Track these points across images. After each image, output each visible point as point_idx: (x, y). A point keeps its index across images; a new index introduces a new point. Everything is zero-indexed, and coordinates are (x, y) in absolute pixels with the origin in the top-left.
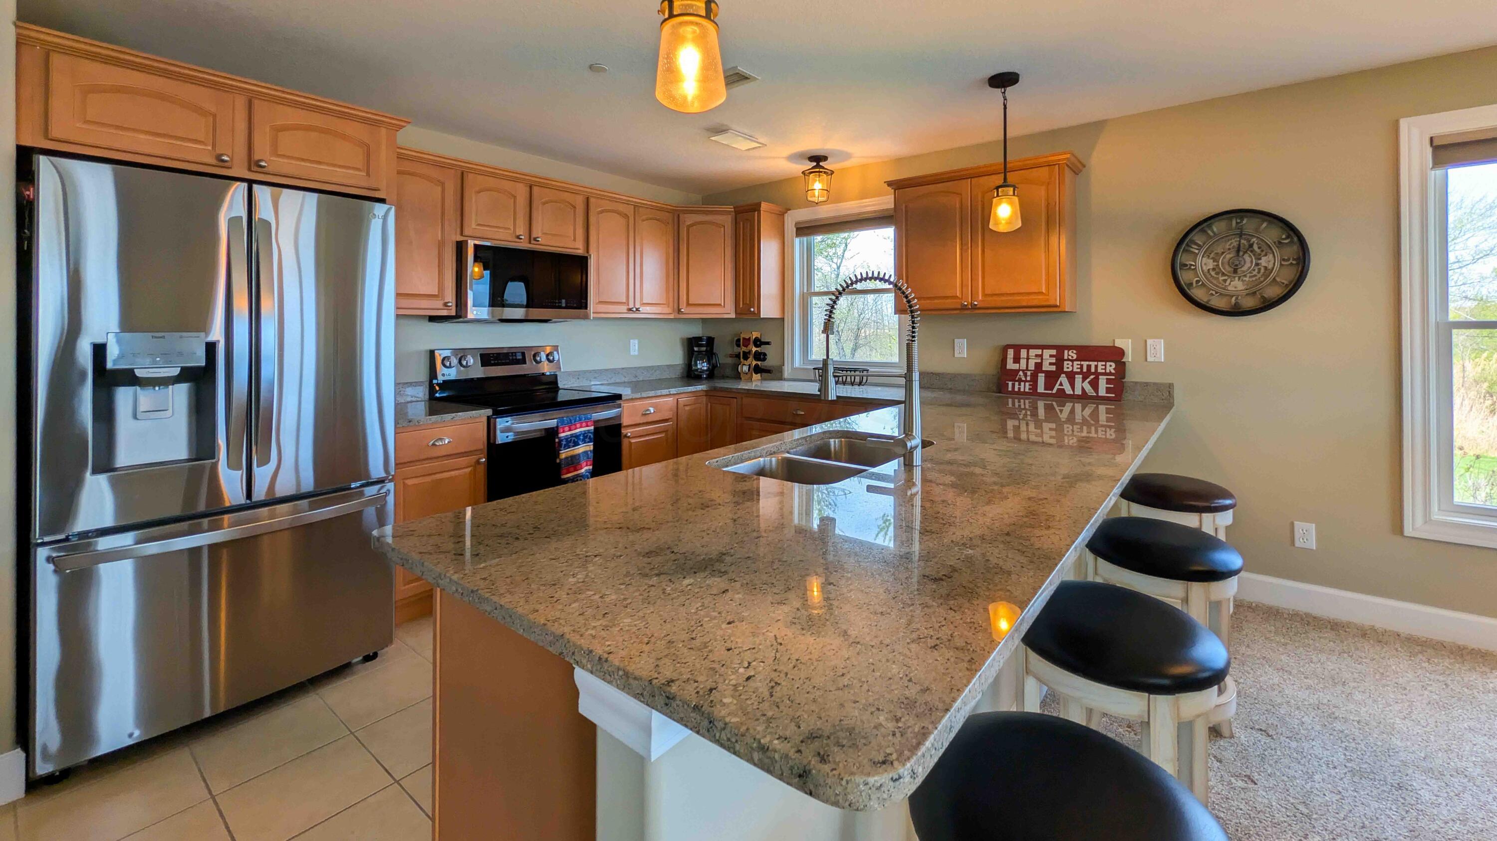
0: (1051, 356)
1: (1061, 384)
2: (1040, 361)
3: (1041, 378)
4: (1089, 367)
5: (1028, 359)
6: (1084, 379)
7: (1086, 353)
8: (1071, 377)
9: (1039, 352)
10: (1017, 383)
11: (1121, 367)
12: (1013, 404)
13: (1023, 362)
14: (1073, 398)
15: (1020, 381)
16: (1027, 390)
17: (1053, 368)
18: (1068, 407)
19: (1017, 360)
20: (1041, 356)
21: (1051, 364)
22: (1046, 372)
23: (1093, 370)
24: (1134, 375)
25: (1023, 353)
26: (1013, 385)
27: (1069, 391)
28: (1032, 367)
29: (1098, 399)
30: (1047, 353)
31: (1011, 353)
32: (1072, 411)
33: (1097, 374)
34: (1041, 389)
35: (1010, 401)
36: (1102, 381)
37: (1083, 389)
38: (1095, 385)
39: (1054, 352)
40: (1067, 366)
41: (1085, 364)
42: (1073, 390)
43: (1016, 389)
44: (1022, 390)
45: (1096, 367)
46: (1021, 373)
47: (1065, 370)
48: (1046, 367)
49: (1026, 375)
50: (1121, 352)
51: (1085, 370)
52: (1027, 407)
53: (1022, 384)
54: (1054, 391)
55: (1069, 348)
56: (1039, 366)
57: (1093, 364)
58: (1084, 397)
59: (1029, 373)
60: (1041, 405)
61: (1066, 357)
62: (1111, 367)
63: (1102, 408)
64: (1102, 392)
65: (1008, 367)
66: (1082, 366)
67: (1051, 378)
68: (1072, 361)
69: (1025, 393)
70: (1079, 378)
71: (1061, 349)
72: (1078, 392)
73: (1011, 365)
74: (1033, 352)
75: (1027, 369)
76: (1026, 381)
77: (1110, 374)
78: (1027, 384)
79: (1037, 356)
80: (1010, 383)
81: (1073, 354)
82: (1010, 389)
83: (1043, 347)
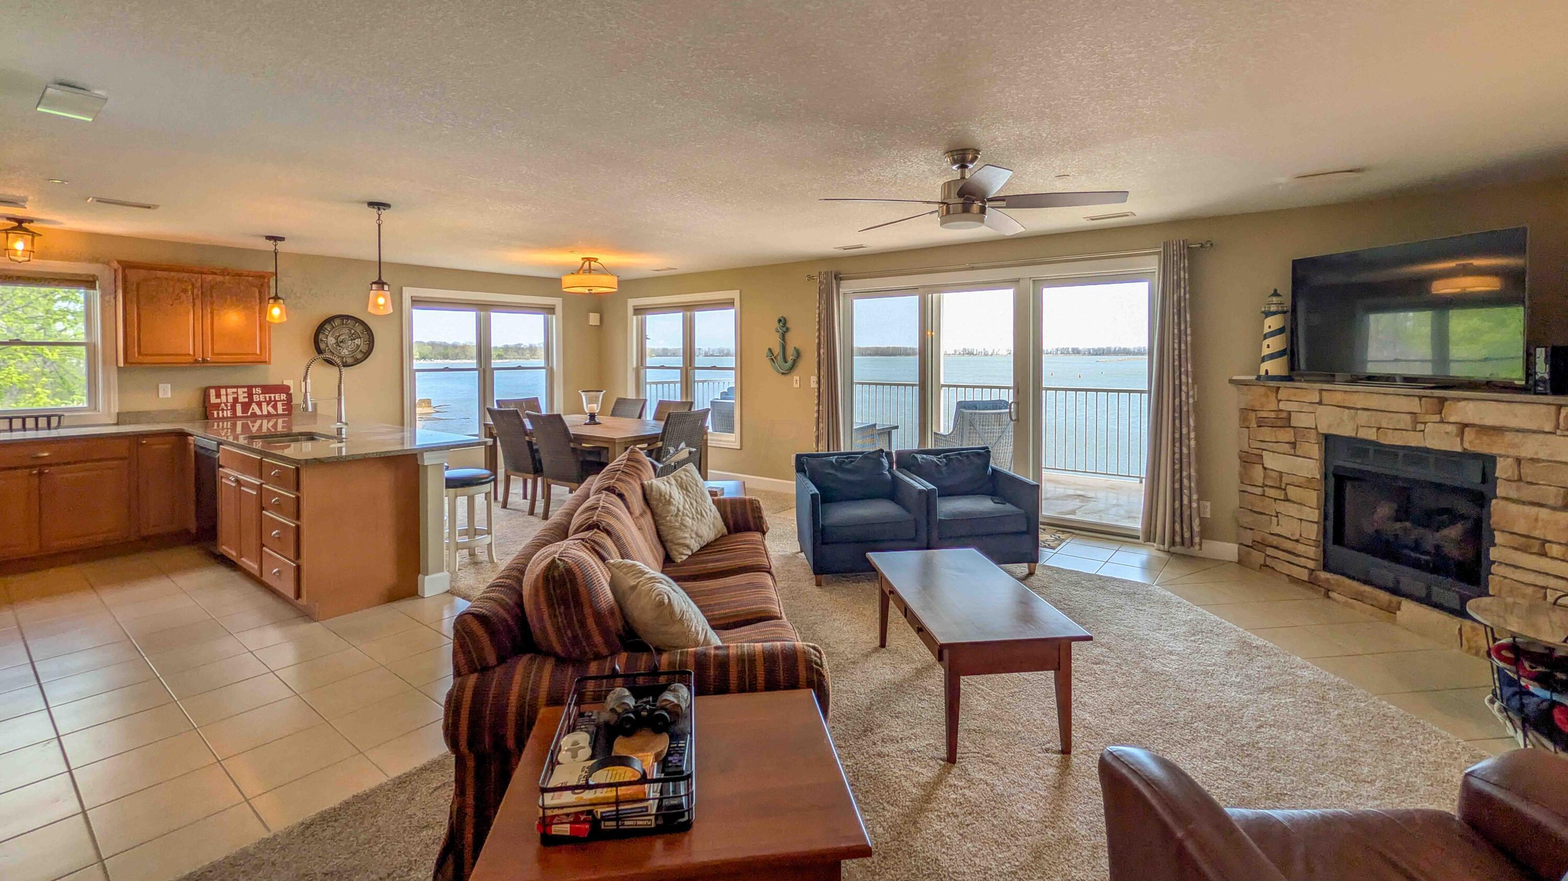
0: (244, 392)
1: (253, 409)
2: (236, 396)
3: (239, 408)
4: (270, 397)
5: (227, 395)
6: (268, 405)
7: (267, 389)
8: (259, 404)
9: (235, 390)
10: (220, 412)
11: (289, 397)
12: (218, 426)
13: (224, 398)
14: (262, 417)
15: (223, 410)
16: (229, 415)
17: (247, 400)
18: (259, 422)
19: (218, 396)
20: (237, 393)
21: (244, 397)
22: (242, 403)
23: (273, 399)
24: (297, 400)
25: (223, 391)
26: (218, 414)
27: (258, 412)
28: (230, 399)
29: (278, 415)
30: (240, 391)
31: (213, 392)
32: (261, 426)
33: (276, 401)
34: (239, 413)
35: (216, 424)
36: (279, 405)
37: (268, 411)
38: (275, 407)
39: (246, 390)
40: (256, 398)
41: (267, 396)
42: (262, 411)
43: (221, 416)
44: (225, 416)
45: (275, 397)
46: (223, 405)
47: (255, 400)
48: (241, 399)
49: (226, 406)
50: (288, 388)
51: (268, 399)
52: (229, 427)
53: (225, 412)
54: (249, 414)
55: (256, 387)
56: (236, 400)
57: (273, 395)
58: (269, 416)
59: (229, 404)
60: (239, 423)
61: (254, 392)
62: (283, 396)
63: (280, 421)
64: (280, 411)
65: (212, 402)
66: (265, 397)
67: (246, 406)
68: (259, 395)
69: (227, 417)
70: (264, 405)
71: (250, 388)
72: (265, 413)
73: (213, 400)
74: (229, 391)
75: (227, 402)
76: (227, 410)
77: (284, 400)
78: (229, 412)
79: (233, 393)
80: (215, 413)
81: (259, 390)
82: (216, 416)
83: (237, 387)
